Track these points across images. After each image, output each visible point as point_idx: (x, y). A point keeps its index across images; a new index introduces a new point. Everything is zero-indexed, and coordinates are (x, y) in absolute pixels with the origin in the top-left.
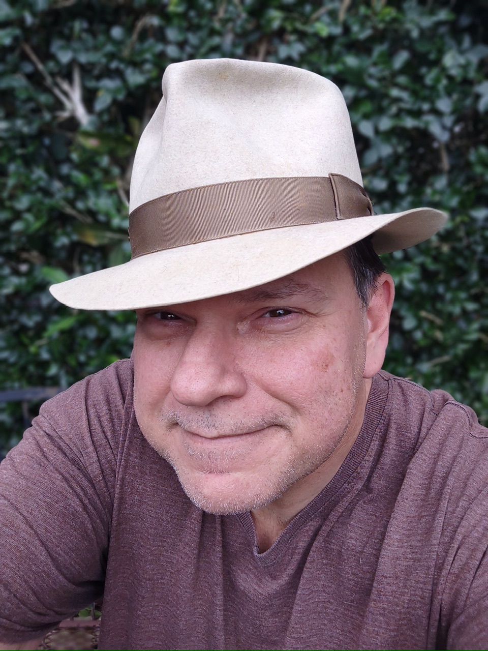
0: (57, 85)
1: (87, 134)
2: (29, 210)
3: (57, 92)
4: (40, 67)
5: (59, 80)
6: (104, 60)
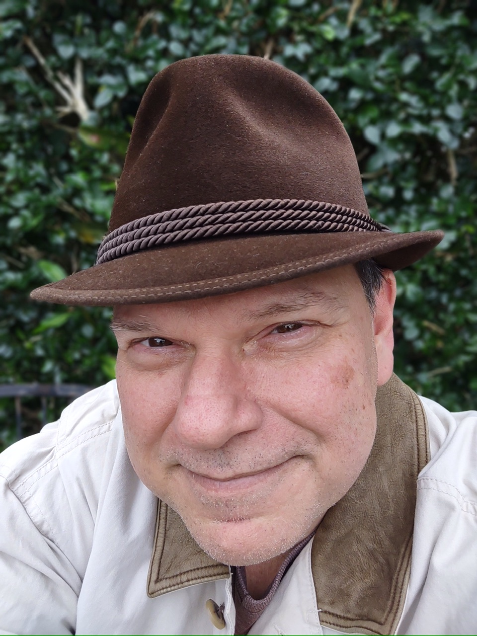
0: (57, 79)
1: (88, 130)
2: (27, 207)
3: (58, 86)
4: (42, 60)
5: (60, 75)
6: (106, 56)
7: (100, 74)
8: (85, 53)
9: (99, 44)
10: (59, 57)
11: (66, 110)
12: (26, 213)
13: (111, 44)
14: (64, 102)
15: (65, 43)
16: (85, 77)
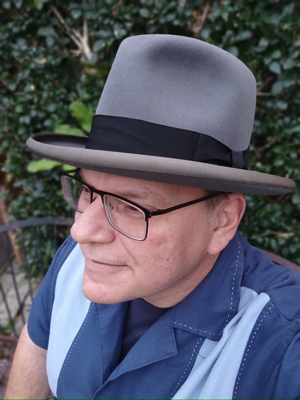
0: (72, 33)
1: (90, 66)
2: (56, 112)
3: (72, 37)
4: (63, 21)
5: (74, 31)
6: (100, 19)
7: (97, 29)
8: (88, 16)
9: (97, 9)
10: (72, 19)
11: (77, 53)
12: (55, 116)
13: (104, 11)
14: (76, 48)
15: (76, 9)
16: (89, 31)
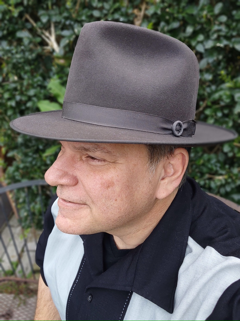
0: (43, 33)
1: (59, 58)
2: (35, 96)
3: (43, 37)
4: (35, 25)
5: (44, 31)
6: (63, 20)
7: (63, 29)
8: (54, 19)
9: (60, 14)
10: (42, 23)
11: (49, 48)
12: (35, 99)
13: (65, 14)
16: (56, 31)
